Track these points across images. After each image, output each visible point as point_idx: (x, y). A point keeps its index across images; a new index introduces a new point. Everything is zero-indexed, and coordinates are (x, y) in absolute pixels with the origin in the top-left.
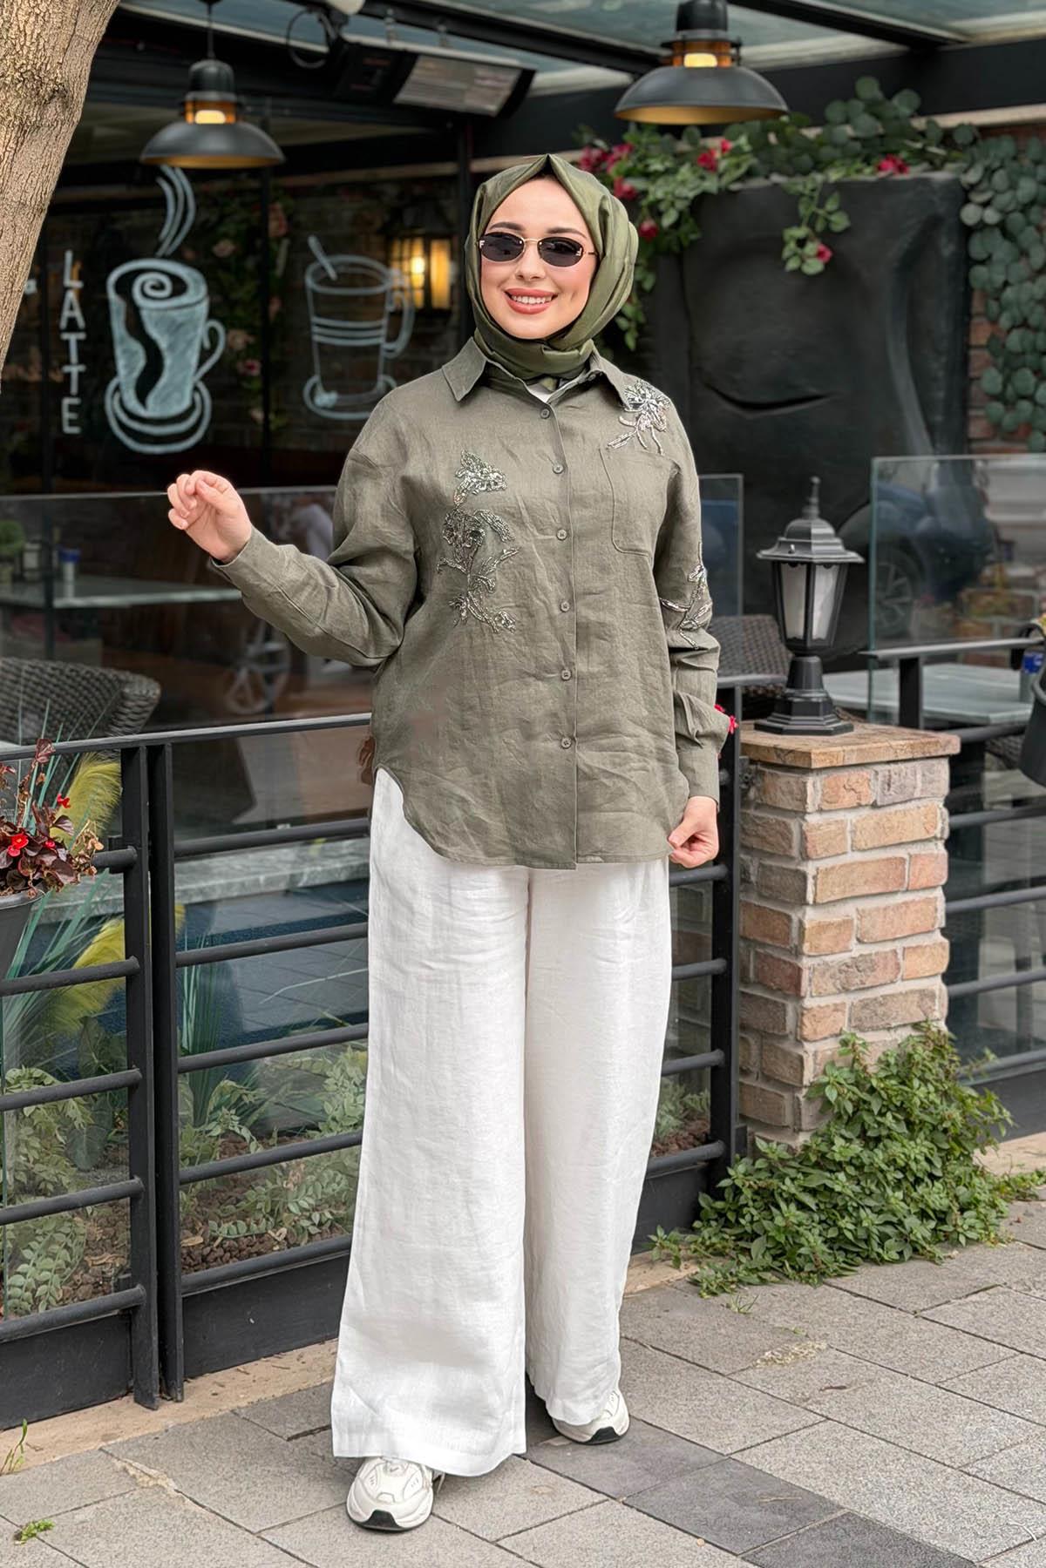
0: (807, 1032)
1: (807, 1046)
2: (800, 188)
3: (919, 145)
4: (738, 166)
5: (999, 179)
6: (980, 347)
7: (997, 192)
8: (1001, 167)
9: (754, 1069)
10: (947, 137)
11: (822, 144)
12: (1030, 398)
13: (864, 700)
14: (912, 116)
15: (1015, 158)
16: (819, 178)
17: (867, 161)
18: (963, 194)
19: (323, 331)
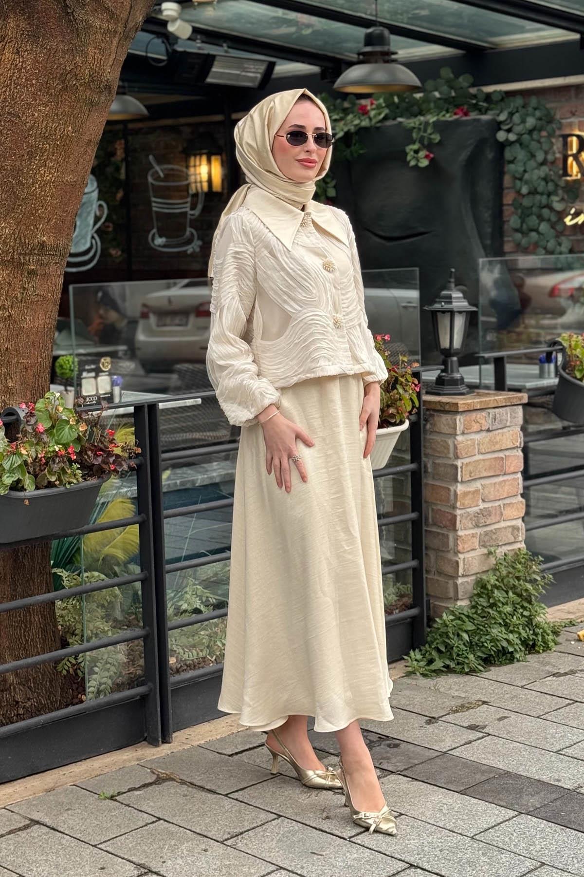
0: (460, 548)
1: (461, 556)
2: (412, 125)
3: (474, 102)
4: (380, 114)
5: (516, 118)
6: (508, 205)
7: (514, 124)
8: (517, 112)
9: (433, 570)
10: (488, 97)
11: (424, 102)
12: (536, 231)
13: (478, 381)
14: (470, 87)
15: (523, 107)
16: (422, 118)
17: (447, 111)
18: (497, 126)
19: (157, 205)
